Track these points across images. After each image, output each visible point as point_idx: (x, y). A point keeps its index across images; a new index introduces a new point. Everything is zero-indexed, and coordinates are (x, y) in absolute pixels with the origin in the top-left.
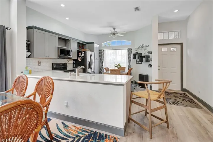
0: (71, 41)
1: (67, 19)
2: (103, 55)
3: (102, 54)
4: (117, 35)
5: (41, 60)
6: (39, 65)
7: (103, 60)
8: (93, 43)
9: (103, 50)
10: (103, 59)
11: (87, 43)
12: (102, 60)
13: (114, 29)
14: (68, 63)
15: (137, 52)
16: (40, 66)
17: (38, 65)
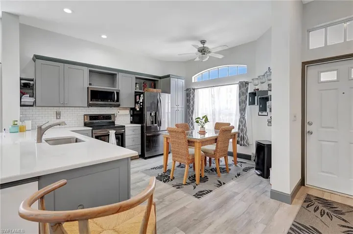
0: (120, 77)
1: (104, 37)
2: (193, 99)
3: (190, 97)
4: (210, 54)
5: (62, 110)
6: (58, 117)
7: (193, 109)
8: (168, 76)
9: (194, 89)
10: (193, 106)
11: (160, 78)
12: (191, 109)
13: (203, 42)
14: (119, 114)
15: (257, 87)
16: (60, 118)
17: (55, 117)
